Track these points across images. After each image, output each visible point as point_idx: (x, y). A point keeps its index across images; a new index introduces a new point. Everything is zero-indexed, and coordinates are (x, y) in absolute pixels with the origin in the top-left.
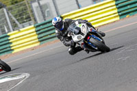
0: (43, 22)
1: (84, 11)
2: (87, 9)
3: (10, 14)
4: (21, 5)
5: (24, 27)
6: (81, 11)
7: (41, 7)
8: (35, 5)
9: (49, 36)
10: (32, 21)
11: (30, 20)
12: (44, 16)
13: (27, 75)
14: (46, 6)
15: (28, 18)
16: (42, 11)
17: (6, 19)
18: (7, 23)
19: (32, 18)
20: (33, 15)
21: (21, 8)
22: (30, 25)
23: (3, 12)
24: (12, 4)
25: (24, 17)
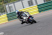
0: (10, 13)
4: (2, 6)
5: (2, 15)
6: (25, 9)
7: (9, 7)
8: (7, 6)
9: (12, 18)
10: (6, 12)
11: (5, 12)
12: (10, 11)
13: (3, 33)
14: (11, 7)
16: (10, 9)
19: (6, 11)
20: (6, 10)
21: (2, 7)
22: (5, 14)
25: (3, 11)
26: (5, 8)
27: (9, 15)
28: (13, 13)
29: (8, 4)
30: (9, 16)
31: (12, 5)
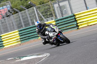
0: (62, 18)
1: (90, 11)
2: (93, 10)
3: (38, 11)
4: (47, 5)
5: (47, 21)
7: (60, 7)
8: (56, 6)
9: (65, 28)
10: (54, 17)
12: (62, 14)
13: (48, 54)
14: (64, 7)
15: (51, 15)
16: (61, 11)
17: (35, 15)
18: (36, 17)
20: (55, 12)
21: (46, 7)
22: (52, 19)
23: (34, 10)
24: (40, 4)
25: (48, 14)
26: (51, 10)
27: (60, 21)
28: (68, 18)
30: (60, 24)
31: (66, 3)
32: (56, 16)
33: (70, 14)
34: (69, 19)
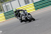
0: (7, 12)
6: (21, 8)
7: (6, 6)
9: (9, 17)
12: (7, 10)
14: (8, 6)
15: (1, 10)
16: (6, 8)
20: (3, 9)
22: (2, 13)
27: (6, 14)
29: (5, 3)
30: (6, 15)
31: (9, 4)
32: (4, 11)
33: (12, 10)
34: (11, 12)
